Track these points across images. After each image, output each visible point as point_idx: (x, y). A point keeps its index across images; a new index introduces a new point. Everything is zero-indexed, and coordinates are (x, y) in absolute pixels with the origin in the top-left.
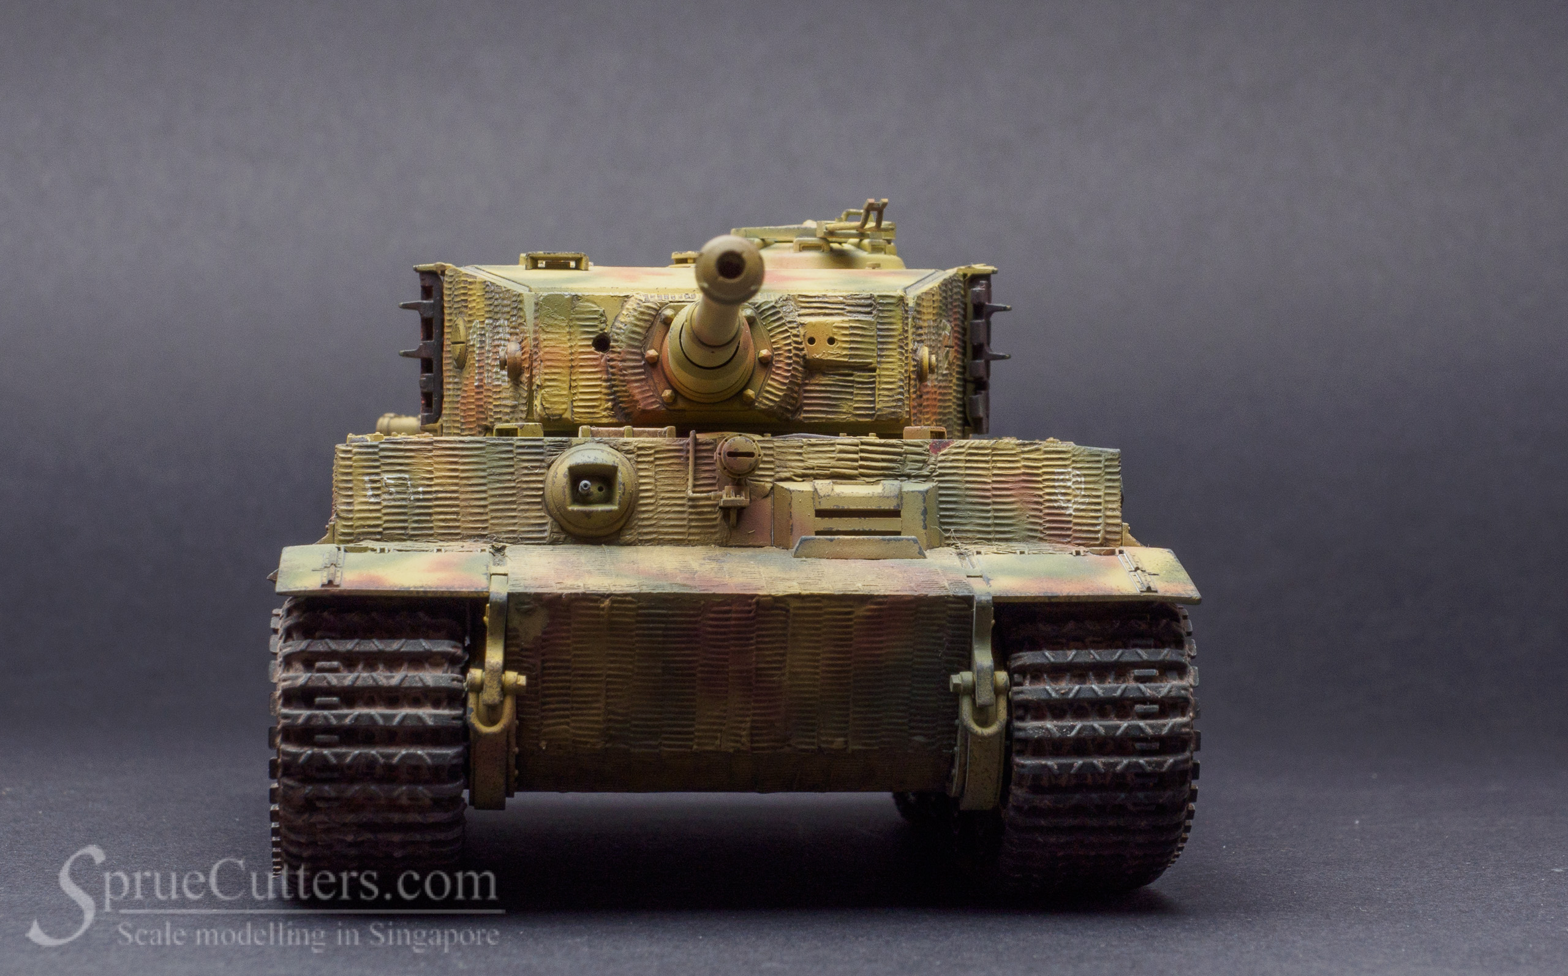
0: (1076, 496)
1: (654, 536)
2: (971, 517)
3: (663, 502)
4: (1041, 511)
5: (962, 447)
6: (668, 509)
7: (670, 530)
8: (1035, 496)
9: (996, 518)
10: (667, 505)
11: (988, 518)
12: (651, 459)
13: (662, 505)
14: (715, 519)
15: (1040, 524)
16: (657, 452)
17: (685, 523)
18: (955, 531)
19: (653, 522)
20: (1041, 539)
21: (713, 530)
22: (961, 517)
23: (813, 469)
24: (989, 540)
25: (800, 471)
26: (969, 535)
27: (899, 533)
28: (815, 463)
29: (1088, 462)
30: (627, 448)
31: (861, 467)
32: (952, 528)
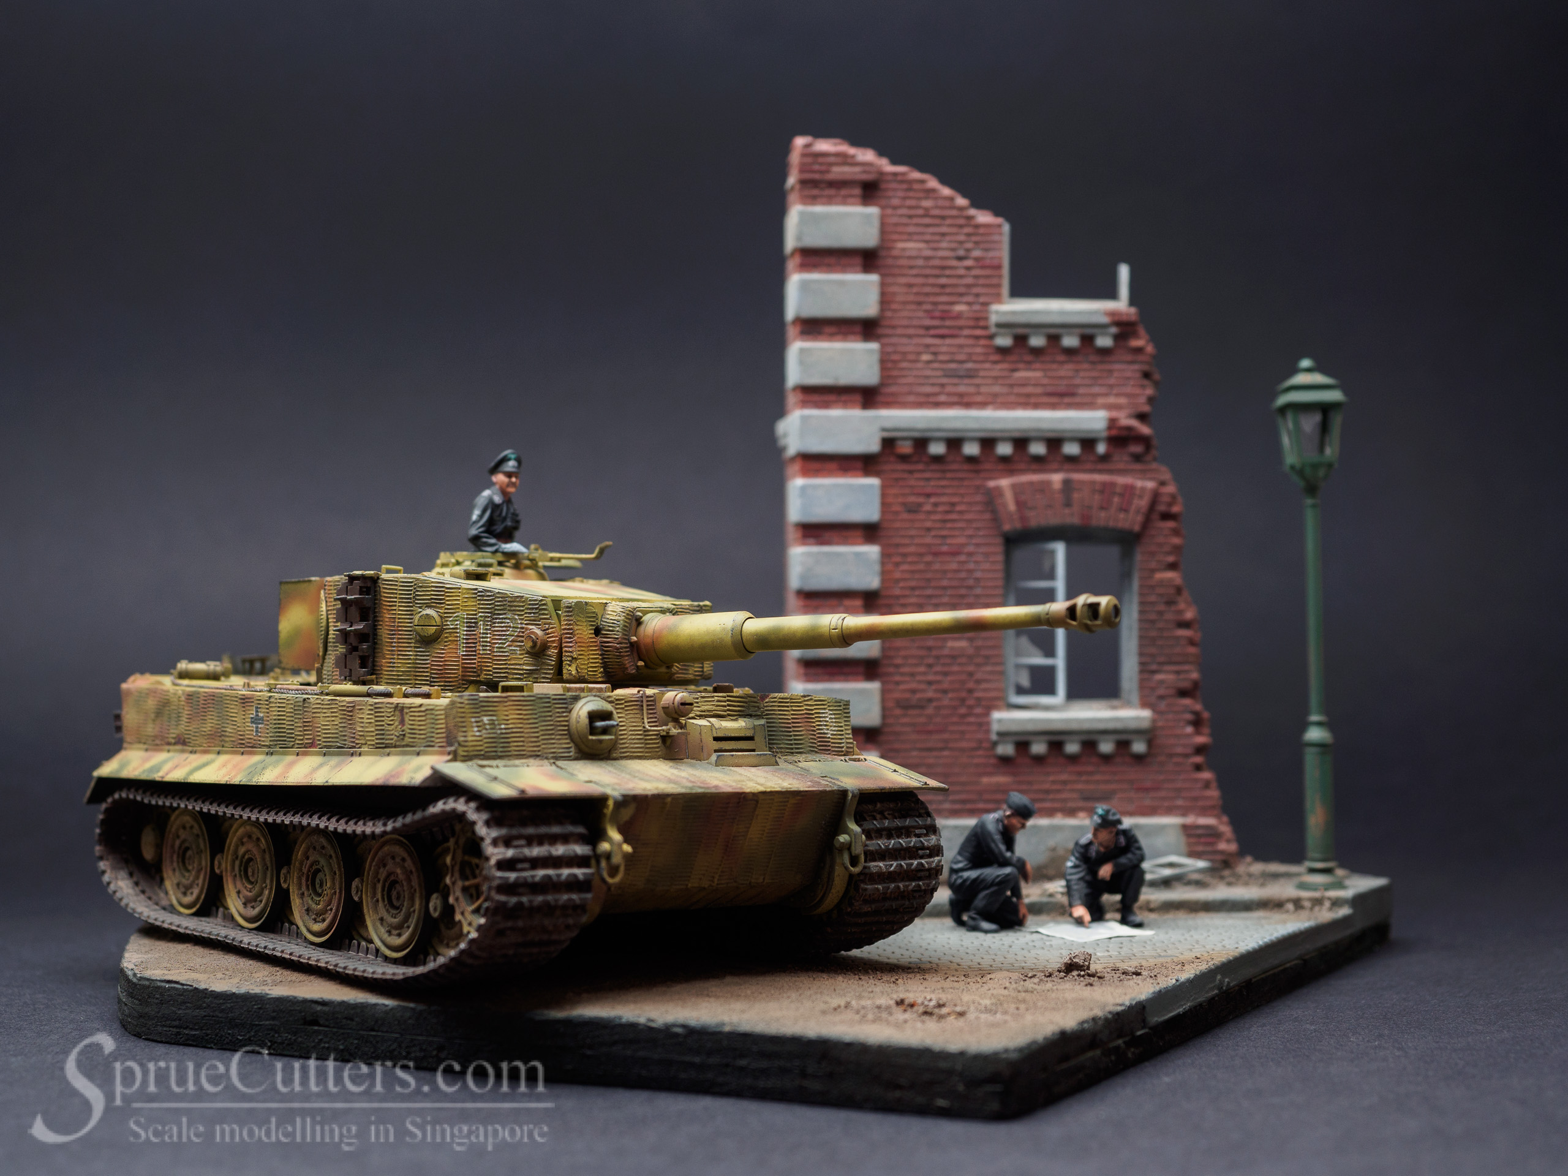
0: (831, 726)
1: (628, 754)
2: (783, 739)
3: (631, 733)
4: (815, 735)
5: (775, 698)
6: (634, 737)
7: (636, 750)
8: (812, 726)
9: (795, 740)
10: (633, 735)
11: (791, 740)
12: (623, 706)
13: (631, 735)
14: (658, 743)
15: (815, 743)
16: (626, 702)
17: (642, 745)
18: (778, 748)
19: (627, 745)
20: (816, 752)
21: (657, 750)
22: (778, 740)
23: (704, 711)
24: (792, 753)
25: (698, 713)
26: (783, 750)
27: (754, 750)
28: (706, 708)
29: (835, 706)
30: (610, 699)
31: (729, 710)
32: (775, 746)
